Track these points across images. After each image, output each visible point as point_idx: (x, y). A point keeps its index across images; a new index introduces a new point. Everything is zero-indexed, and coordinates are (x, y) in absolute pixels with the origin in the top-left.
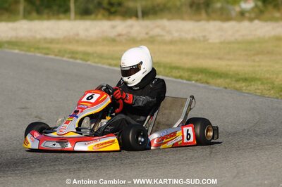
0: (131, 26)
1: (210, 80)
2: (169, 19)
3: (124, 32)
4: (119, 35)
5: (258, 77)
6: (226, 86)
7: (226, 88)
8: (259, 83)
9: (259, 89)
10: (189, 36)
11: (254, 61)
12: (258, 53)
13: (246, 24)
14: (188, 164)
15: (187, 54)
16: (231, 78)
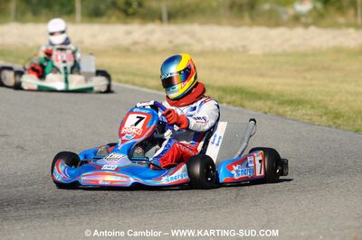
0: (152, 32)
1: (246, 103)
2: (202, 24)
3: (142, 39)
4: (135, 43)
5: (307, 99)
6: (267, 110)
7: (266, 113)
8: (309, 106)
9: (307, 115)
10: (224, 46)
11: (305, 78)
12: (310, 69)
13: (299, 31)
14: (205, 210)
15: (220, 69)
16: (273, 100)
